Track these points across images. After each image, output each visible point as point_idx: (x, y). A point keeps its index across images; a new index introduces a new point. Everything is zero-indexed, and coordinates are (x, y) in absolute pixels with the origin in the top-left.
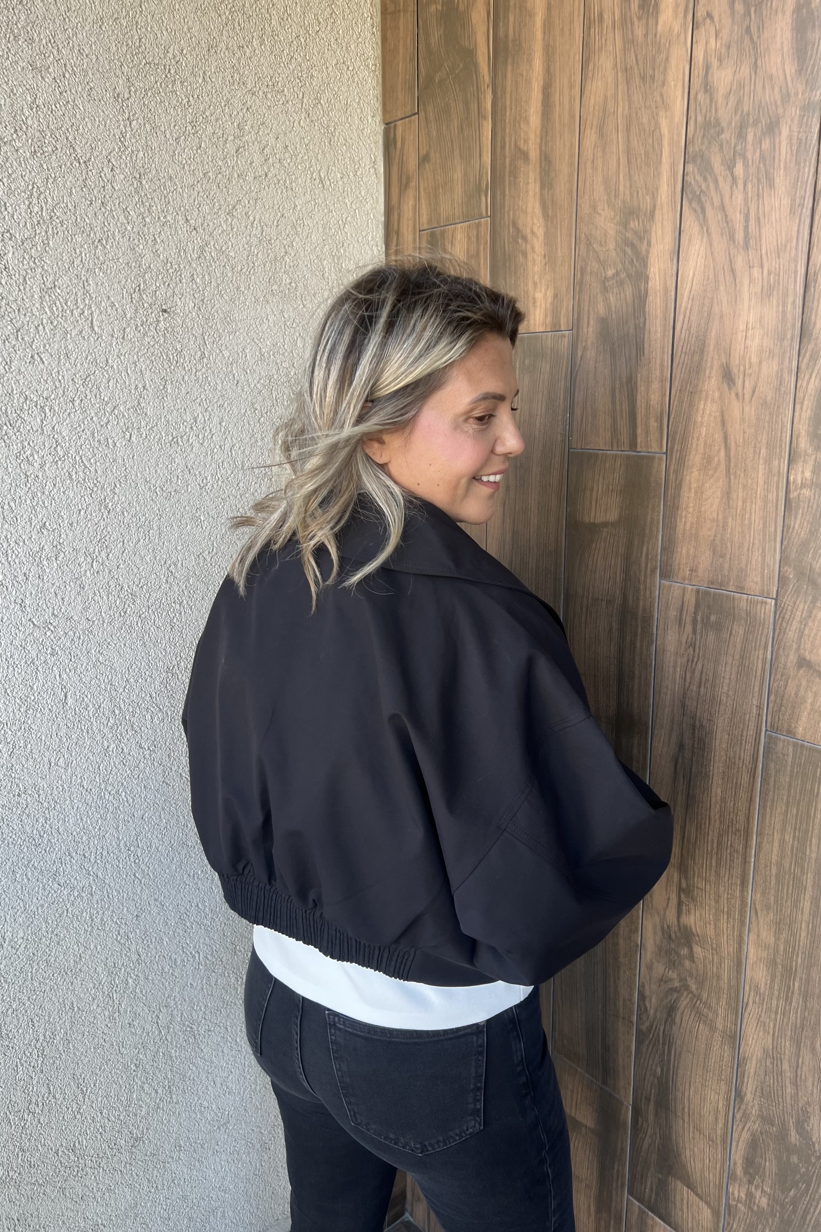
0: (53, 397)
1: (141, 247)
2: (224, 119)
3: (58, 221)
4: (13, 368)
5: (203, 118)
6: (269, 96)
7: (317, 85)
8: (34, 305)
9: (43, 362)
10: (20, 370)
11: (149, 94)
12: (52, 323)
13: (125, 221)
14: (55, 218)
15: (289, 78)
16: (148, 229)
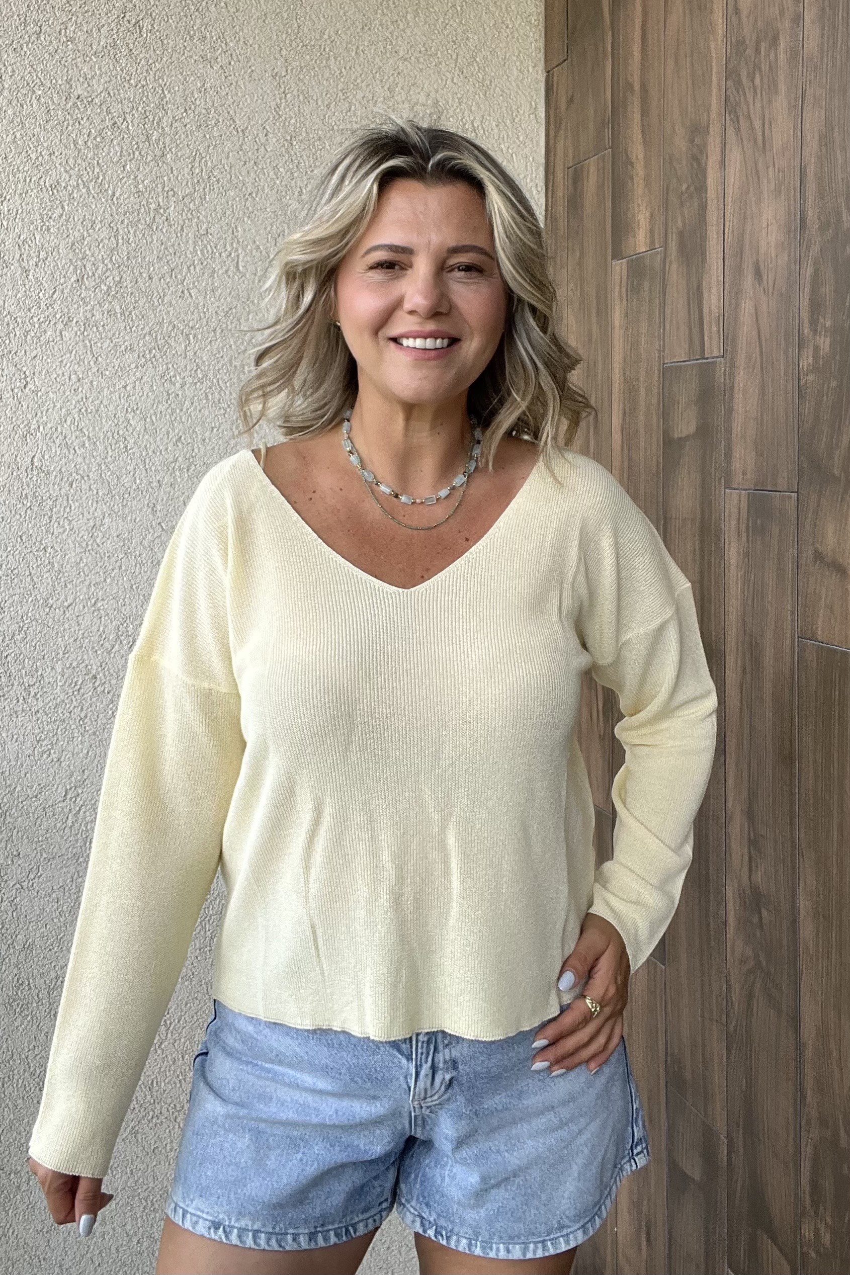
0: (197, 326)
1: (288, 198)
2: (375, 84)
3: (215, 179)
4: (166, 301)
5: (354, 85)
6: (422, 60)
7: (472, 45)
8: (188, 248)
9: (192, 297)
10: (171, 303)
11: (304, 70)
12: (202, 263)
13: (274, 177)
14: (212, 177)
15: (443, 43)
16: (295, 182)
